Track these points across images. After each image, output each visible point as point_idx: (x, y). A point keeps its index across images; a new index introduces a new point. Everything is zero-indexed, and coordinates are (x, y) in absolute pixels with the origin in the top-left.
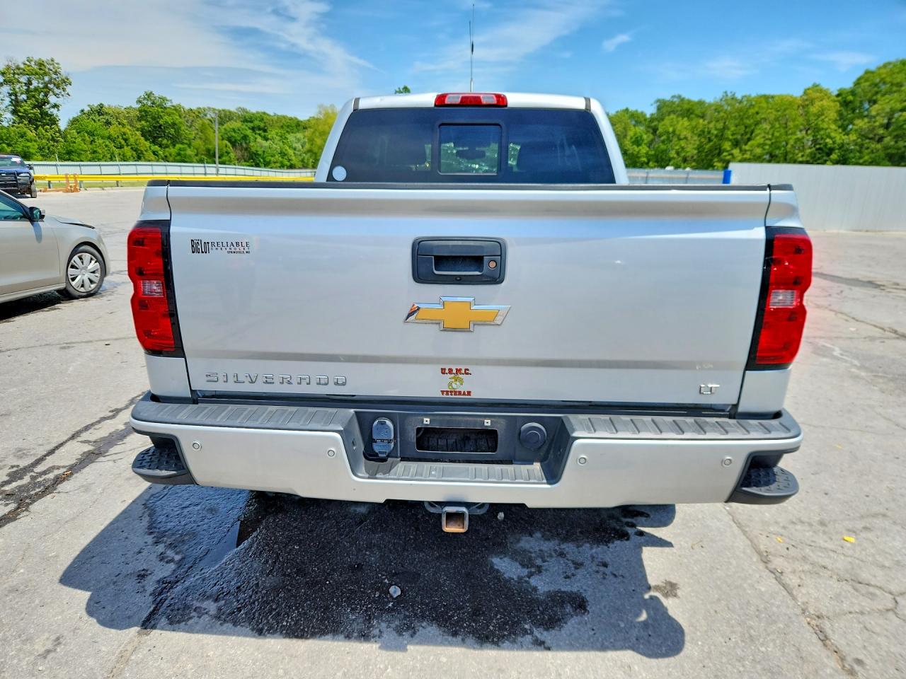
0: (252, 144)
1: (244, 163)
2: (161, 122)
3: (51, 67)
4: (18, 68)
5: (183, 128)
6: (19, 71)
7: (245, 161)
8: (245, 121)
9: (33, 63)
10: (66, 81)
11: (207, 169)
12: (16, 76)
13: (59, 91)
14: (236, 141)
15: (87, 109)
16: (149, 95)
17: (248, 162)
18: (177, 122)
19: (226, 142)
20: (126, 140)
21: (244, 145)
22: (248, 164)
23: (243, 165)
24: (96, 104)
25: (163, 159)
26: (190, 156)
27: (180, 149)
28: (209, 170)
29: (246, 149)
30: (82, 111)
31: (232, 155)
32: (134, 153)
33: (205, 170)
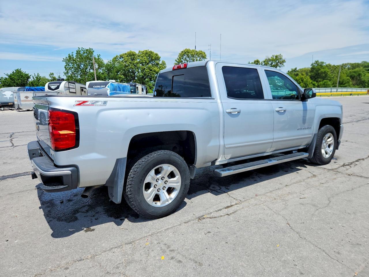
0: (362, 77)
1: (356, 86)
2: (319, 72)
3: (280, 57)
4: (269, 59)
5: (329, 73)
6: (269, 60)
7: (357, 85)
8: (365, 67)
9: (274, 57)
10: (284, 61)
11: (332, 90)
12: (268, 62)
13: (281, 65)
14: (354, 77)
15: (290, 70)
16: (317, 62)
17: (359, 85)
18: (327, 71)
19: (349, 78)
20: (302, 80)
21: (358, 78)
22: (359, 86)
23: (356, 88)
24: (294, 68)
25: (317, 86)
26: (329, 85)
27: (325, 82)
28: (333, 90)
29: (359, 80)
30: (289, 71)
31: (351, 83)
32: (305, 85)
33: (331, 90)
